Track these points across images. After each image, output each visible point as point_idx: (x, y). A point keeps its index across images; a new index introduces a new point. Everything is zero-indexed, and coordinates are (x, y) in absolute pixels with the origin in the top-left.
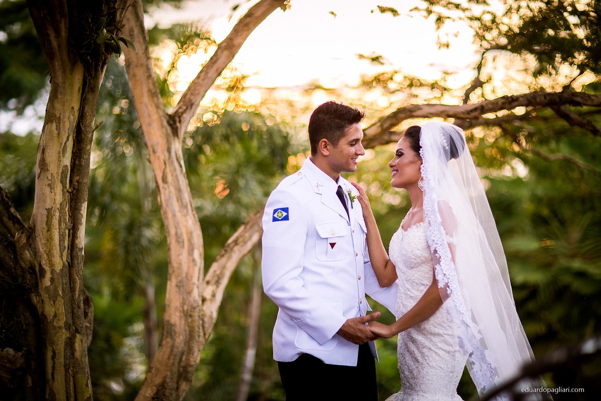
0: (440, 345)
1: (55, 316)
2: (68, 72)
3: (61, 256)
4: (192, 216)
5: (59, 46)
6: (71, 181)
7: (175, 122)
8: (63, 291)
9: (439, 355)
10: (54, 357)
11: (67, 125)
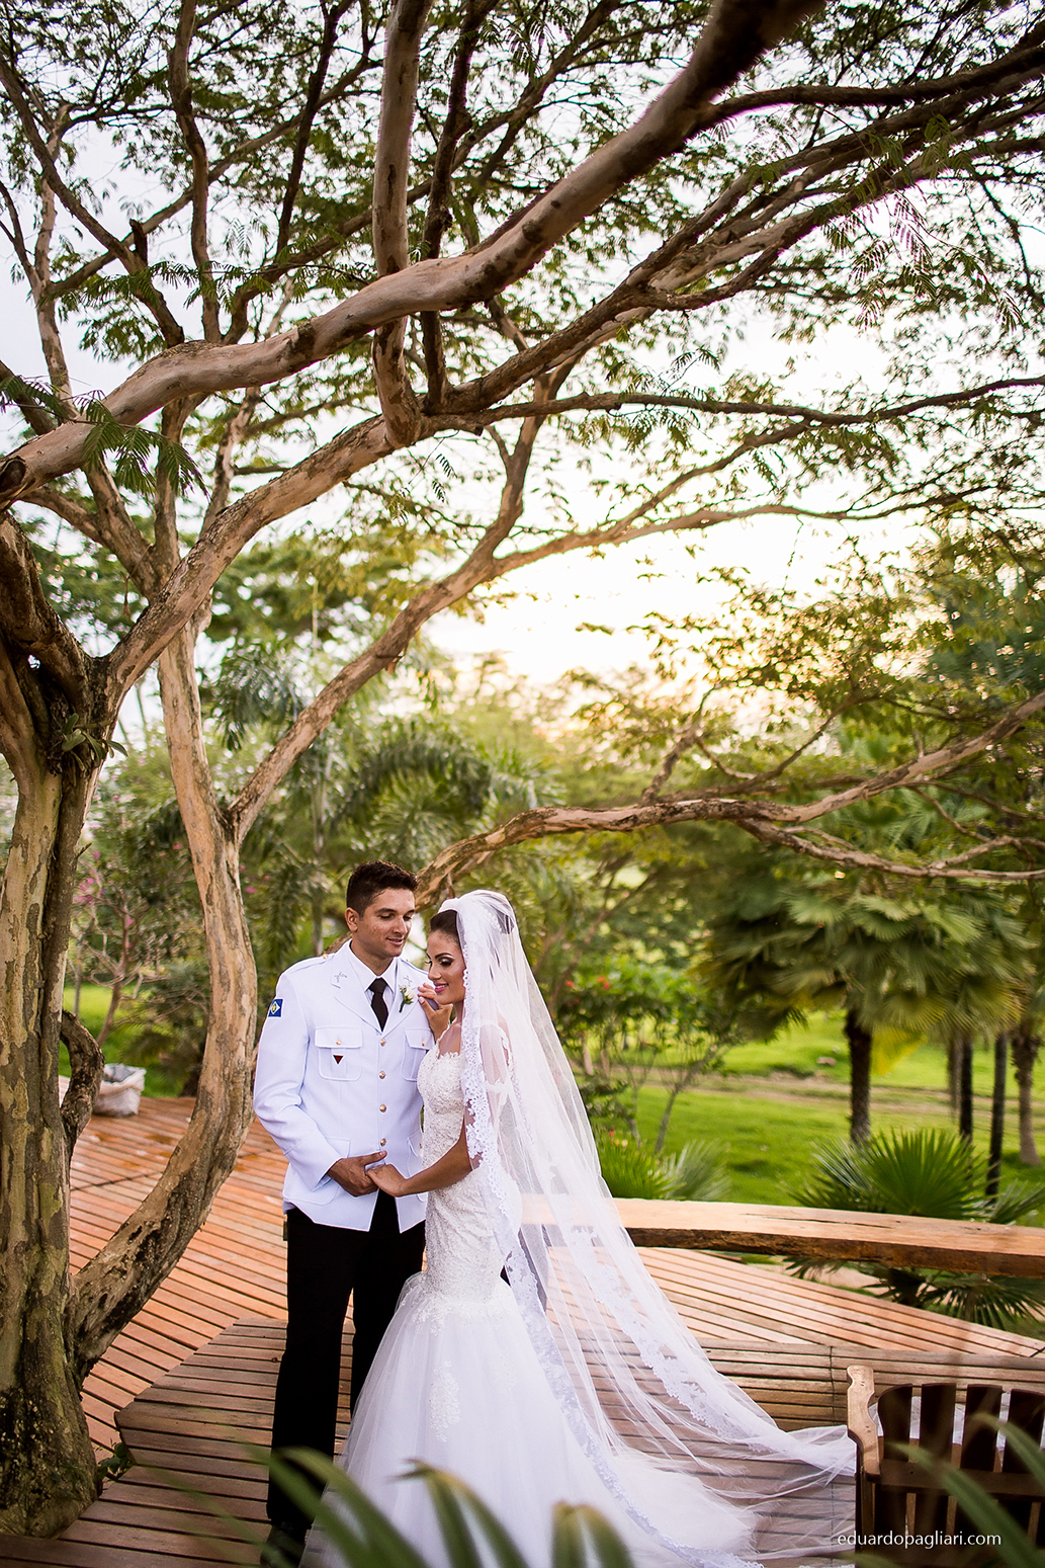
0: (468, 1227)
1: (14, 1105)
2: (37, 781)
3: (26, 1024)
4: (244, 949)
5: (21, 749)
6: (44, 923)
7: (230, 820)
8: (27, 1072)
9: (465, 1242)
10: (11, 1159)
11: (38, 850)
